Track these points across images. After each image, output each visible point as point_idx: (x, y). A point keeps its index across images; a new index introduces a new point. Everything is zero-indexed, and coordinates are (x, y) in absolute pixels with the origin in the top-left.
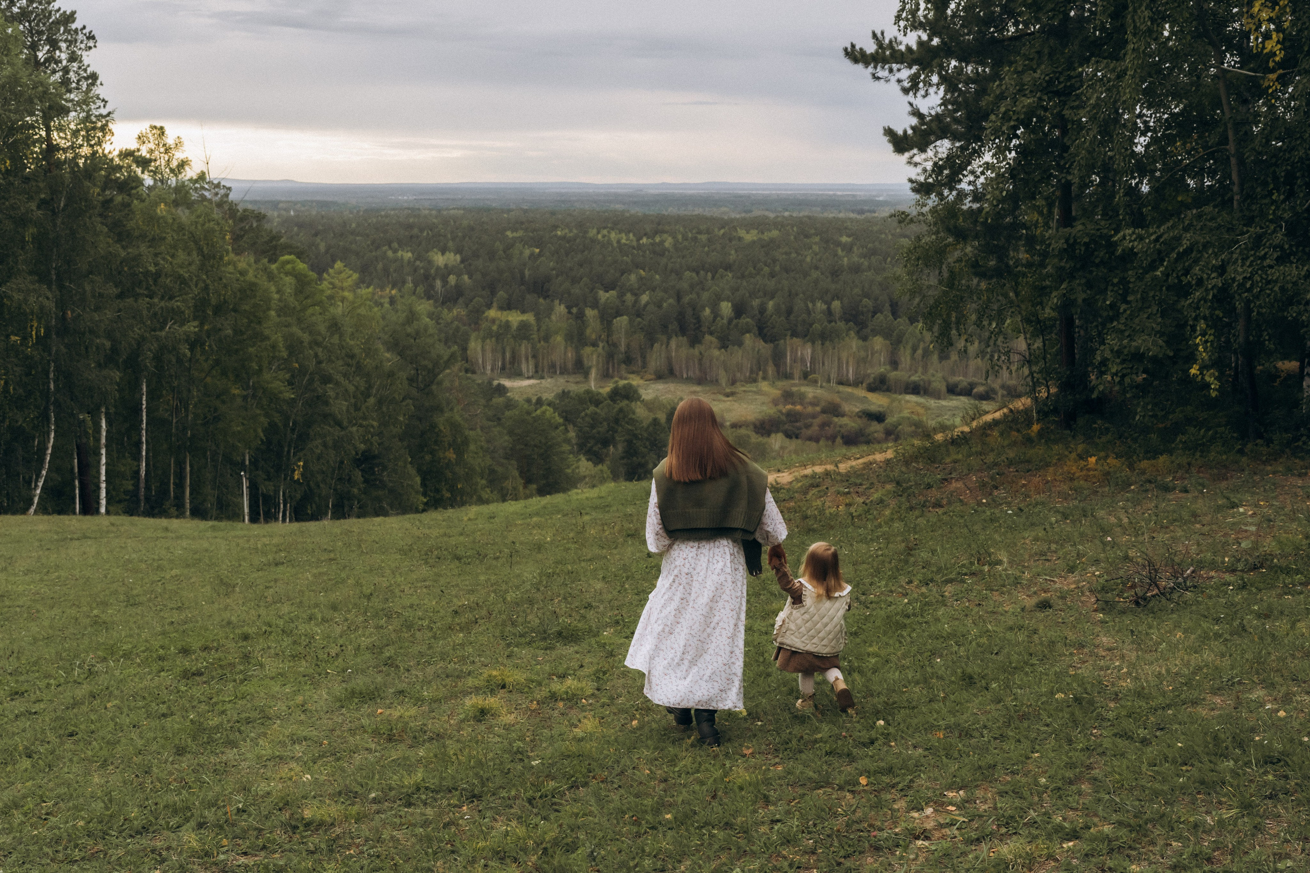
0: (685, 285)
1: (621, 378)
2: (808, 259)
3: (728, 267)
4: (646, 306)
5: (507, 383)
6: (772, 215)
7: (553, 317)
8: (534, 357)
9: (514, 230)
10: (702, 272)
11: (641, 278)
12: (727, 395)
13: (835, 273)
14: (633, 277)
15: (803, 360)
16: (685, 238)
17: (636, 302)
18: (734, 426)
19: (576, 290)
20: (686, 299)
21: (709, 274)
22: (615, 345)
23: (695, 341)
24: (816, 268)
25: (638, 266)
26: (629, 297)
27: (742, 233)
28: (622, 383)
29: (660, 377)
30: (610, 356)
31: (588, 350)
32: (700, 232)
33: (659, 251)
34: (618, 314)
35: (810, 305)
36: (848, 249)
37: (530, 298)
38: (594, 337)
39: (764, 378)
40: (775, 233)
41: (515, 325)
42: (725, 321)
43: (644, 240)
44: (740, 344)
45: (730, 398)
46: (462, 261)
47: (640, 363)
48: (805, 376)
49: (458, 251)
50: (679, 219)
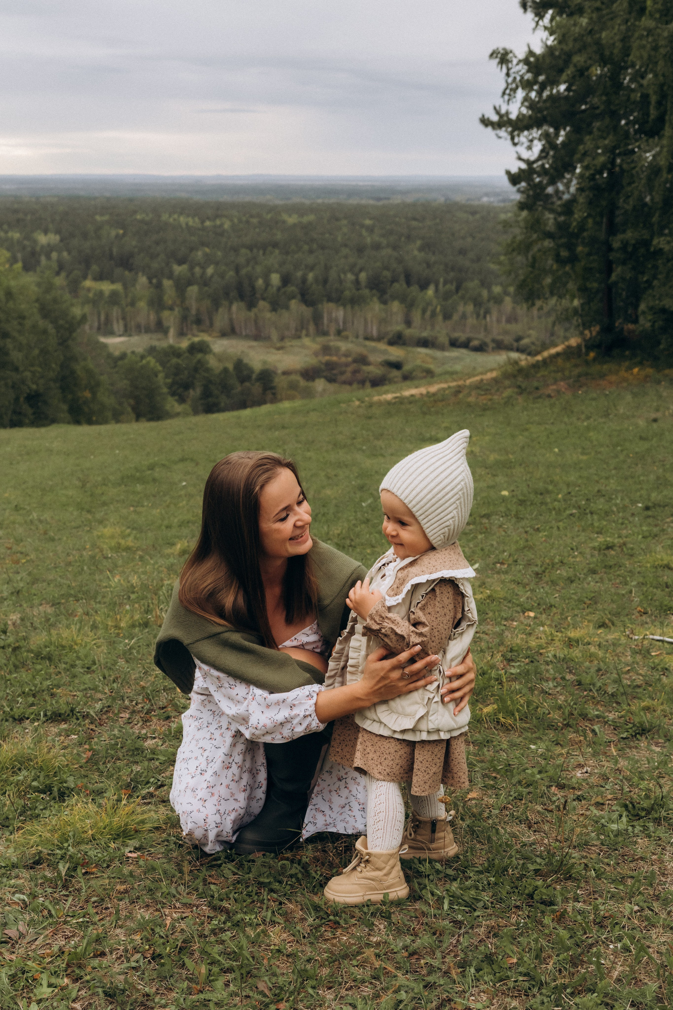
0: (242, 260)
1: (194, 335)
2: (339, 239)
3: (275, 245)
4: (212, 276)
5: (103, 340)
6: (307, 202)
7: (138, 287)
8: (124, 318)
9: (102, 215)
10: (255, 250)
11: (206, 255)
12: (279, 349)
13: (360, 250)
14: (200, 253)
15: (337, 321)
16: (240, 221)
17: (204, 273)
18: (285, 373)
19: (155, 265)
20: (243, 272)
21: (261, 252)
22: (187, 309)
23: (251, 305)
24: (346, 246)
25: (203, 244)
26: (197, 270)
27: (285, 217)
28: (196, 339)
29: (224, 334)
30: (184, 318)
31: (166, 314)
32: (252, 216)
33: (219, 233)
34: (190, 283)
35: (342, 276)
36: (371, 230)
37: (118, 271)
38: (170, 302)
39: (307, 335)
40: (311, 217)
41: (107, 293)
42: (275, 289)
43: (208, 223)
44: (287, 308)
45: (281, 352)
46: (62, 240)
47: (207, 322)
48: (339, 333)
49: (58, 232)
50: (233, 206)
